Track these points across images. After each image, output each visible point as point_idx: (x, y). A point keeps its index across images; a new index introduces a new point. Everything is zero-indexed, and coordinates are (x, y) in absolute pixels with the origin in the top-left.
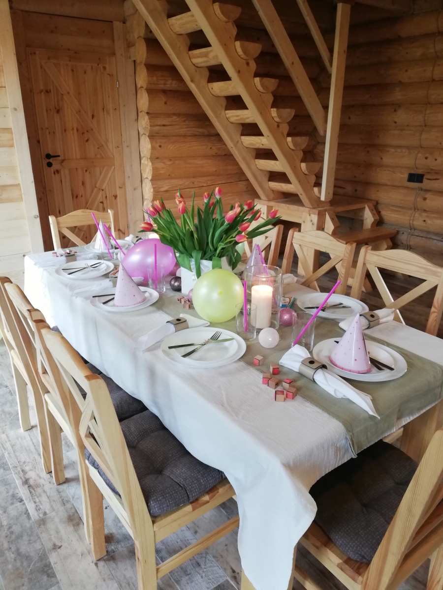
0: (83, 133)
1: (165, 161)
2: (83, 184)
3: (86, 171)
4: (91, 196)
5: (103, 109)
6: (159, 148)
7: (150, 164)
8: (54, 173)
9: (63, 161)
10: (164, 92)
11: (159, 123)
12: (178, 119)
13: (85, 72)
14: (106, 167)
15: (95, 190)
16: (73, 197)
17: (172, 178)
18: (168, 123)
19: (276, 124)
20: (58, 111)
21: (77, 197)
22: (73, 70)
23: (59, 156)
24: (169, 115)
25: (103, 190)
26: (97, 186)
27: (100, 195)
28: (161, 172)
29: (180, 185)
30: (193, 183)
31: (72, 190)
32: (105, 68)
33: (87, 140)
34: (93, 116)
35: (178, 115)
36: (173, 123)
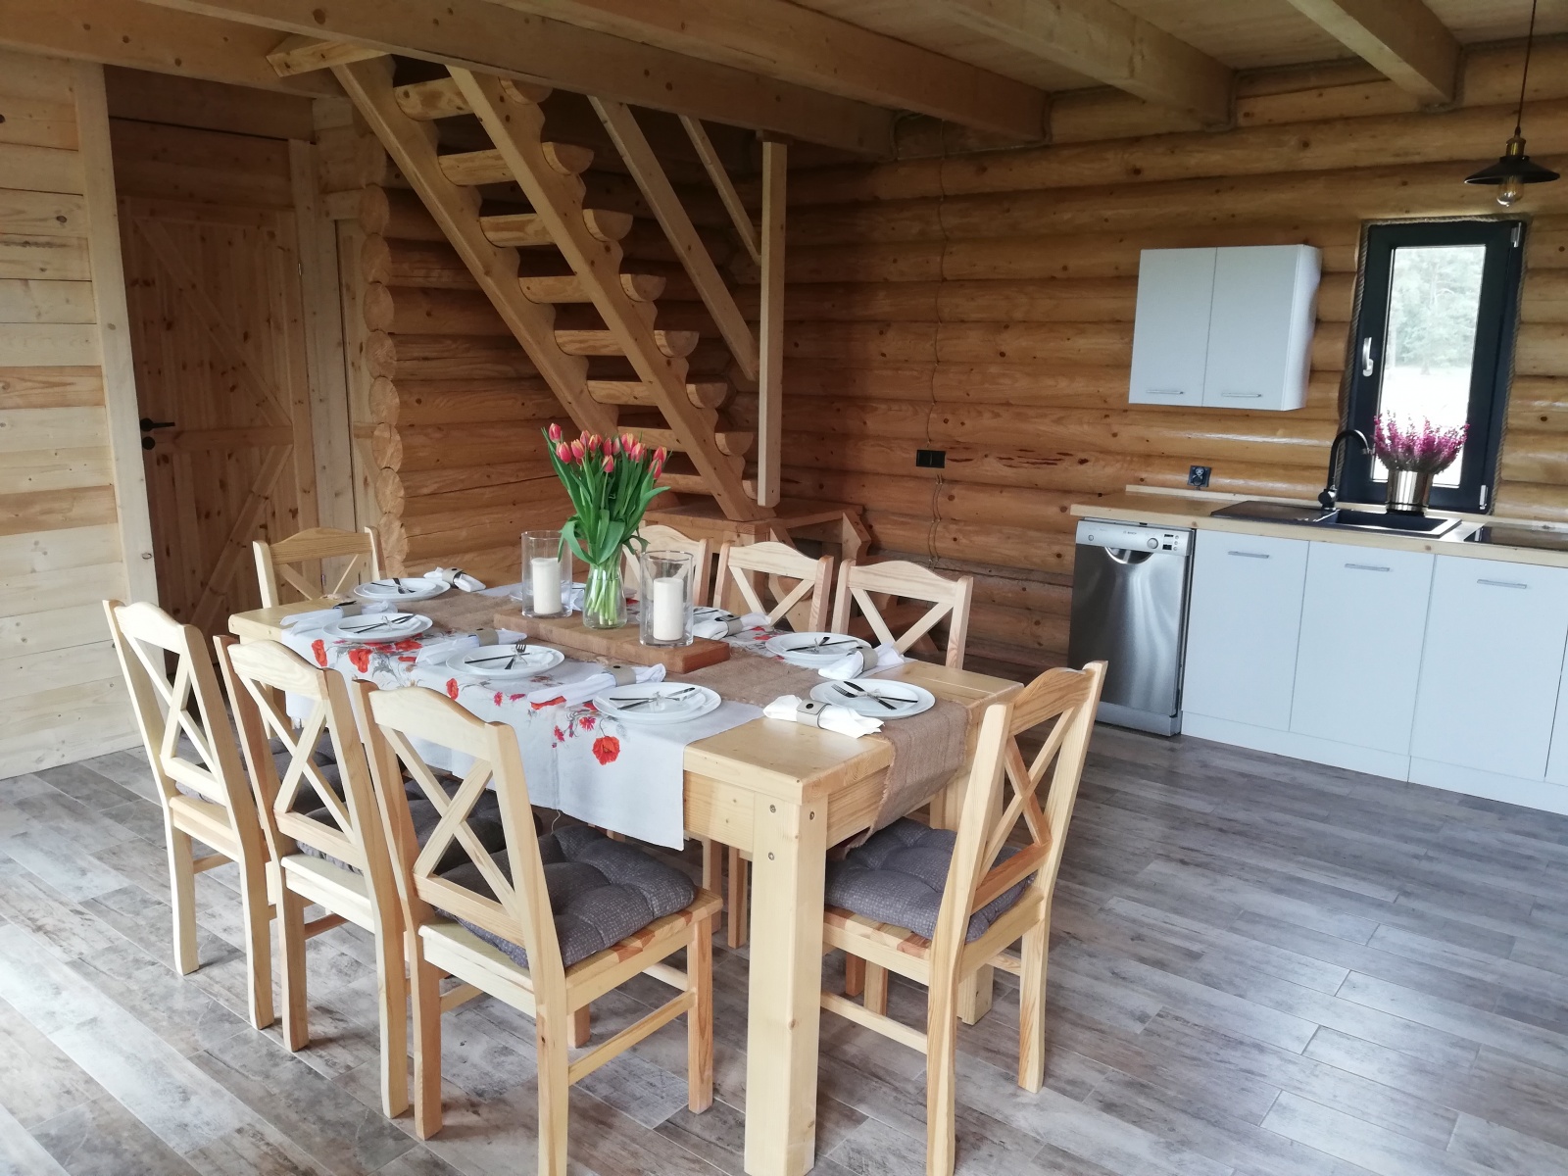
0: (223, 373)
1: (430, 430)
2: (223, 485)
3: (230, 456)
4: (240, 513)
5: (268, 321)
6: (416, 404)
7: (398, 438)
8: (158, 463)
9: (178, 435)
10: (425, 291)
11: (416, 354)
12: (454, 346)
14: (273, 448)
15: (250, 499)
16: (199, 517)
17: (444, 468)
18: (434, 355)
19: (665, 359)
20: (169, 326)
21: (207, 516)
22: (203, 239)
23: (173, 424)
24: (437, 338)
25: (267, 498)
26: (254, 489)
27: (261, 507)
28: (421, 454)
29: (462, 481)
30: (489, 476)
31: (197, 502)
32: (272, 235)
33: (233, 389)
34: (246, 337)
35: (454, 338)
36: (446, 354)
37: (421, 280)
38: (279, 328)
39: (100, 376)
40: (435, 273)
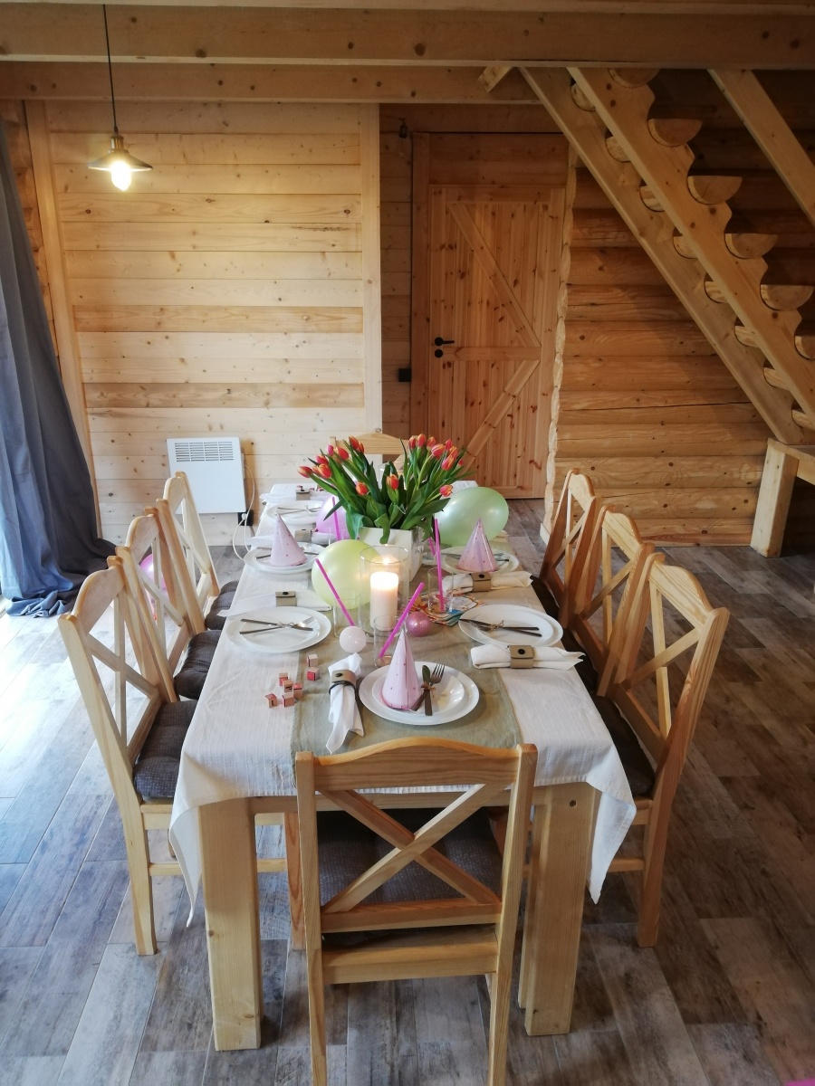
0: (496, 309)
1: (590, 361)
2: (485, 385)
3: (493, 365)
4: (494, 403)
5: (534, 271)
6: (579, 340)
7: (562, 365)
8: (444, 367)
9: (459, 349)
10: (603, 251)
11: (585, 301)
12: (623, 294)
13: (513, 216)
14: (524, 362)
15: (503, 395)
16: (466, 404)
17: (600, 390)
18: (602, 301)
19: (770, 312)
20: (463, 276)
21: (472, 404)
22: (493, 214)
23: (453, 342)
24: (606, 288)
25: (514, 397)
26: (506, 389)
27: (510, 402)
28: (579, 379)
29: (613, 402)
30: (638, 400)
31: (467, 394)
32: (546, 207)
33: (501, 319)
34: (516, 282)
35: (624, 287)
36: (611, 301)
37: (599, 241)
38: (541, 276)
39: (362, 314)
40: (612, 235)
